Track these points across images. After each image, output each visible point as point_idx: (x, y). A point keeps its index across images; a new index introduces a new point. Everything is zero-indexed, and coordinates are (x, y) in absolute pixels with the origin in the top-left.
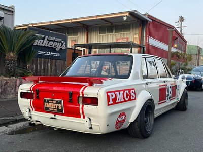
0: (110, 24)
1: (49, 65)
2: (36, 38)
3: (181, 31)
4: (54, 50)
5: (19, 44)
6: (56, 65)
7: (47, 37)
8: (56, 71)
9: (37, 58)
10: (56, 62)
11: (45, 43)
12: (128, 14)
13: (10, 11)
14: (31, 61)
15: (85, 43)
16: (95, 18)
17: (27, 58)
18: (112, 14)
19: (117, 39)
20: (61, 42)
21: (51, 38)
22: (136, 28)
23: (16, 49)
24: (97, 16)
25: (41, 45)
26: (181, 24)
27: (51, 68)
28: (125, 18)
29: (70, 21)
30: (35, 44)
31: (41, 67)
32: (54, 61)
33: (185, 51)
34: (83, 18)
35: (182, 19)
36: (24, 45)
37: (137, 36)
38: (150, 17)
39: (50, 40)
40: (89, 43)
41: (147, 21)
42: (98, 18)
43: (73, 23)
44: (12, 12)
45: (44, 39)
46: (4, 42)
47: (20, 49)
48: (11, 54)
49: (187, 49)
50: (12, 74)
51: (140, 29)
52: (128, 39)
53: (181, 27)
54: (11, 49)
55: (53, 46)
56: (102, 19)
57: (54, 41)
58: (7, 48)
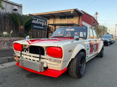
0: (64, 15)
1: (39, 33)
2: (33, 19)
3: (96, 19)
4: (41, 25)
5: (26, 22)
6: (41, 33)
7: (38, 19)
8: (41, 36)
9: (33, 29)
10: (42, 31)
11: (37, 22)
12: (73, 10)
13: (20, 6)
14: (31, 30)
15: (53, 23)
16: (58, 12)
17: (29, 29)
18: (66, 10)
19: (68, 22)
20: (44, 22)
21: (39, 20)
22: (76, 17)
23: (24, 24)
24: (59, 11)
25: (35, 23)
26: (96, 16)
27: (39, 34)
28: (72, 12)
29: (46, 13)
30: (32, 22)
31: (35, 34)
32: (41, 31)
33: (98, 28)
34: (52, 12)
35: (97, 14)
36: (27, 22)
37: (77, 21)
38: (83, 12)
39: (39, 21)
40: (55, 23)
41: (82, 14)
42: (59, 12)
43: (47, 14)
44: (21, 7)
45: (36, 20)
46: (18, 21)
47: (26, 24)
48: (22, 27)
49: (99, 27)
50: (22, 36)
51: (79, 17)
52: (72, 22)
53: (96, 17)
54: (22, 24)
55: (40, 24)
56: (61, 13)
57: (41, 21)
58: (20, 23)
